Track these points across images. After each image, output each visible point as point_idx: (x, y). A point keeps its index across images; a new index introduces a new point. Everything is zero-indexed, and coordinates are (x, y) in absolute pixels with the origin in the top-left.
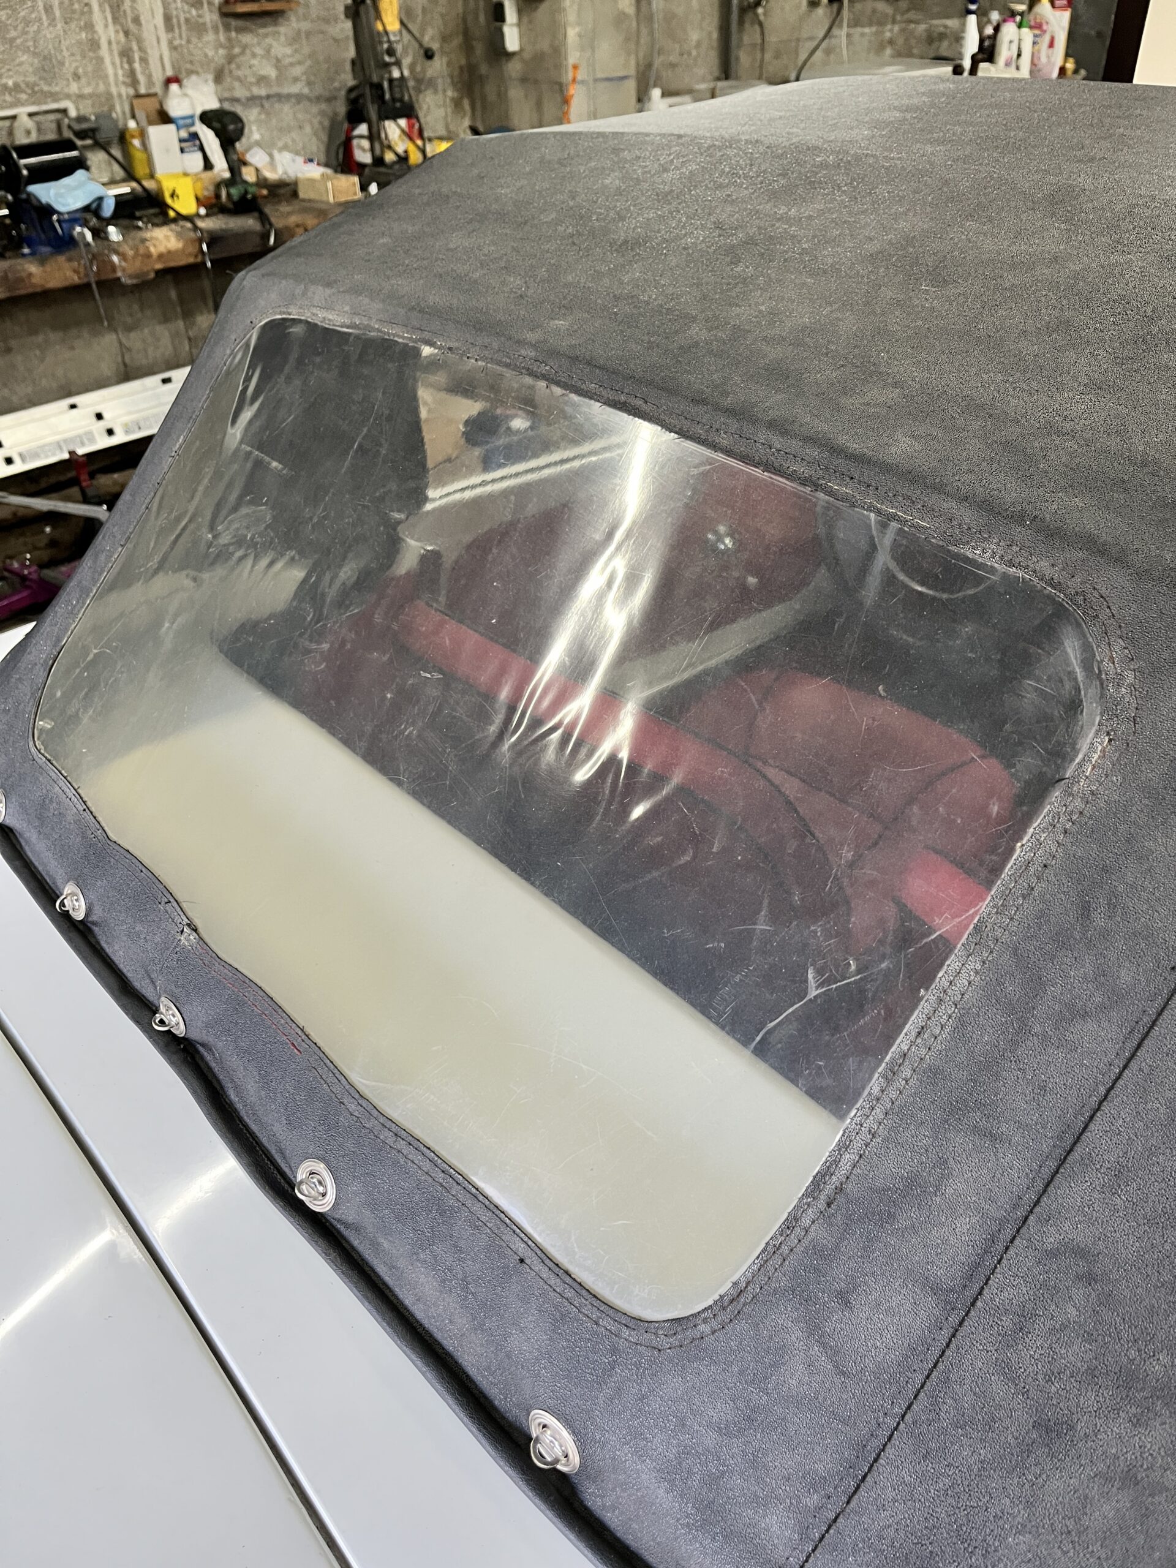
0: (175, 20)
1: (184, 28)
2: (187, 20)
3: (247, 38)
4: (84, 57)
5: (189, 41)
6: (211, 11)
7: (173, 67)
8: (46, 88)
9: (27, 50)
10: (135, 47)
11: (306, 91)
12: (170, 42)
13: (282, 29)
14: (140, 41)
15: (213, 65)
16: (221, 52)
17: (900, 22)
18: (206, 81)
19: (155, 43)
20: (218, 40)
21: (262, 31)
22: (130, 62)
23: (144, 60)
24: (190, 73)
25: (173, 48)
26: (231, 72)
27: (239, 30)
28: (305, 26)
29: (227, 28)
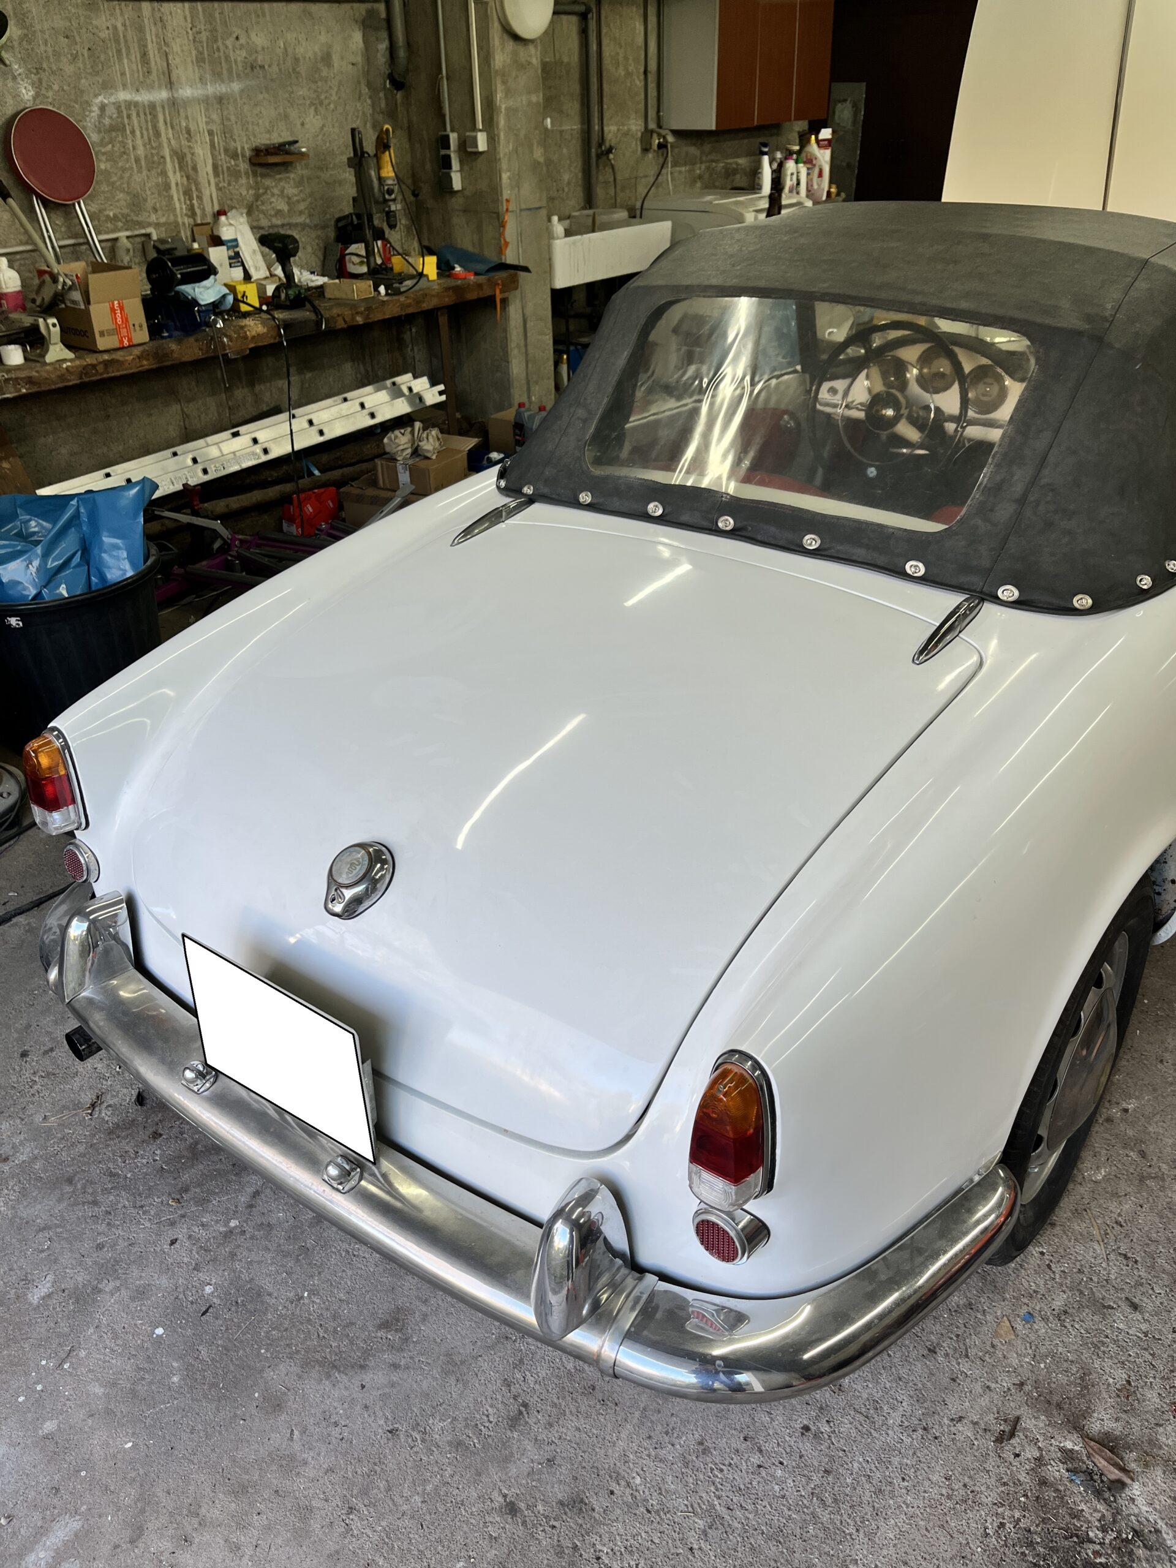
0: (220, 168)
1: (226, 175)
2: (228, 168)
3: (268, 182)
4: (160, 194)
5: (229, 184)
6: (244, 161)
7: (220, 204)
8: (135, 218)
9: (123, 191)
10: (194, 188)
11: (308, 221)
12: (217, 185)
13: (292, 176)
14: (197, 184)
15: (245, 202)
16: (252, 192)
17: (706, 162)
18: (242, 214)
19: (207, 185)
20: (249, 183)
21: (278, 177)
22: (191, 199)
23: (200, 198)
24: (232, 208)
25: (219, 189)
26: (257, 207)
27: (263, 176)
28: (305, 172)
29: (255, 174)
